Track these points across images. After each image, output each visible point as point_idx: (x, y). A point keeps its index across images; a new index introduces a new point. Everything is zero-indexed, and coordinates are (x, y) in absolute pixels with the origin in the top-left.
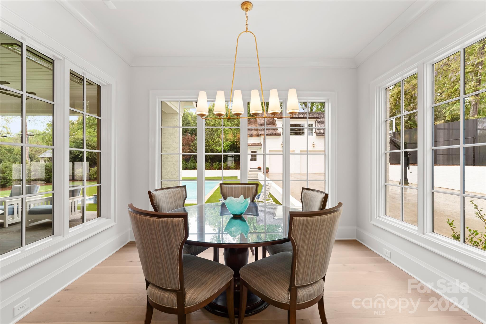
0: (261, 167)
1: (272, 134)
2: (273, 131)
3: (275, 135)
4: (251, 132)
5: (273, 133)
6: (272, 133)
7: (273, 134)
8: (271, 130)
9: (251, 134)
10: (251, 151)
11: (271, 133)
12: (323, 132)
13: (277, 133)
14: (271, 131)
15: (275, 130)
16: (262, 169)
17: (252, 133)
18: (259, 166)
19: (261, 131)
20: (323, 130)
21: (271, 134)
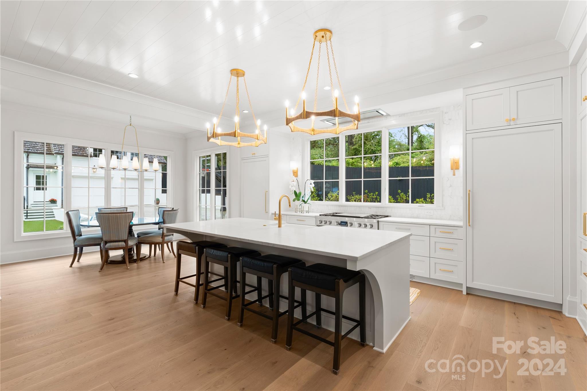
0: (56, 200)
1: (77, 154)
2: (78, 150)
3: (83, 156)
4: (36, 147)
5: (79, 152)
6: (77, 152)
7: (79, 154)
8: (75, 148)
9: (37, 150)
10: (36, 175)
11: (75, 152)
12: (150, 158)
13: (85, 153)
14: (75, 150)
15: (83, 149)
16: (57, 202)
17: (38, 147)
18: (53, 198)
19: (58, 148)
20: (150, 156)
21: (75, 154)
